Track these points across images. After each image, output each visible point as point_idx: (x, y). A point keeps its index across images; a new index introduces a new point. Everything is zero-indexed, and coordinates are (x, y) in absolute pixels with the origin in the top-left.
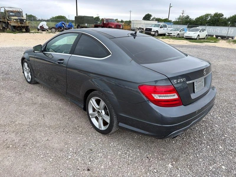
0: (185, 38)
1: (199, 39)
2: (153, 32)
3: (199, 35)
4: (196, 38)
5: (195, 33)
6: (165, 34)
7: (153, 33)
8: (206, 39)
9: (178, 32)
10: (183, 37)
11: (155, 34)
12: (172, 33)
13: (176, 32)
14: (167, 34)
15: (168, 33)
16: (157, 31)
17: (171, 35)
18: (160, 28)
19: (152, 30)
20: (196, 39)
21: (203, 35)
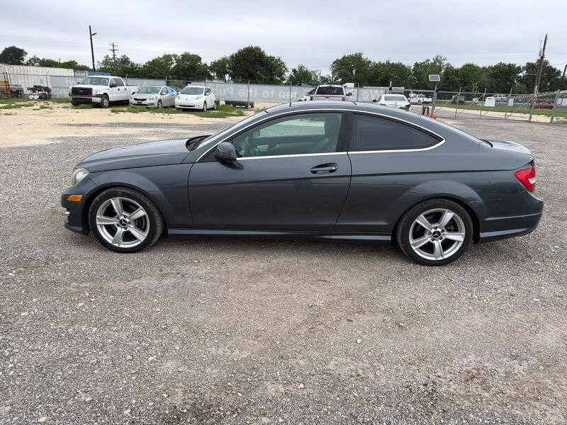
0: (180, 109)
1: (207, 109)
2: (97, 96)
3: (205, 102)
4: (202, 108)
5: (197, 98)
6: (128, 101)
7: (98, 100)
8: (217, 110)
9: (158, 96)
10: (174, 107)
11: (102, 102)
12: (145, 100)
13: (153, 96)
14: (133, 101)
15: (135, 99)
16: (105, 94)
17: (143, 103)
18: (111, 86)
19: (94, 93)
20: (202, 110)
21: (210, 99)
